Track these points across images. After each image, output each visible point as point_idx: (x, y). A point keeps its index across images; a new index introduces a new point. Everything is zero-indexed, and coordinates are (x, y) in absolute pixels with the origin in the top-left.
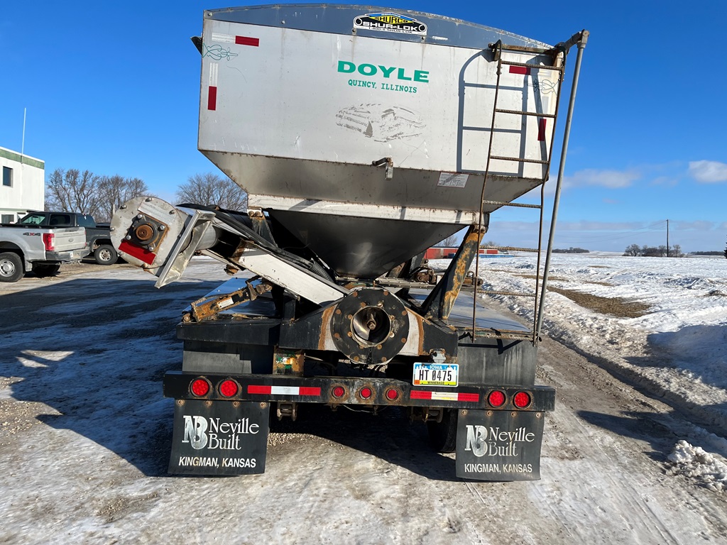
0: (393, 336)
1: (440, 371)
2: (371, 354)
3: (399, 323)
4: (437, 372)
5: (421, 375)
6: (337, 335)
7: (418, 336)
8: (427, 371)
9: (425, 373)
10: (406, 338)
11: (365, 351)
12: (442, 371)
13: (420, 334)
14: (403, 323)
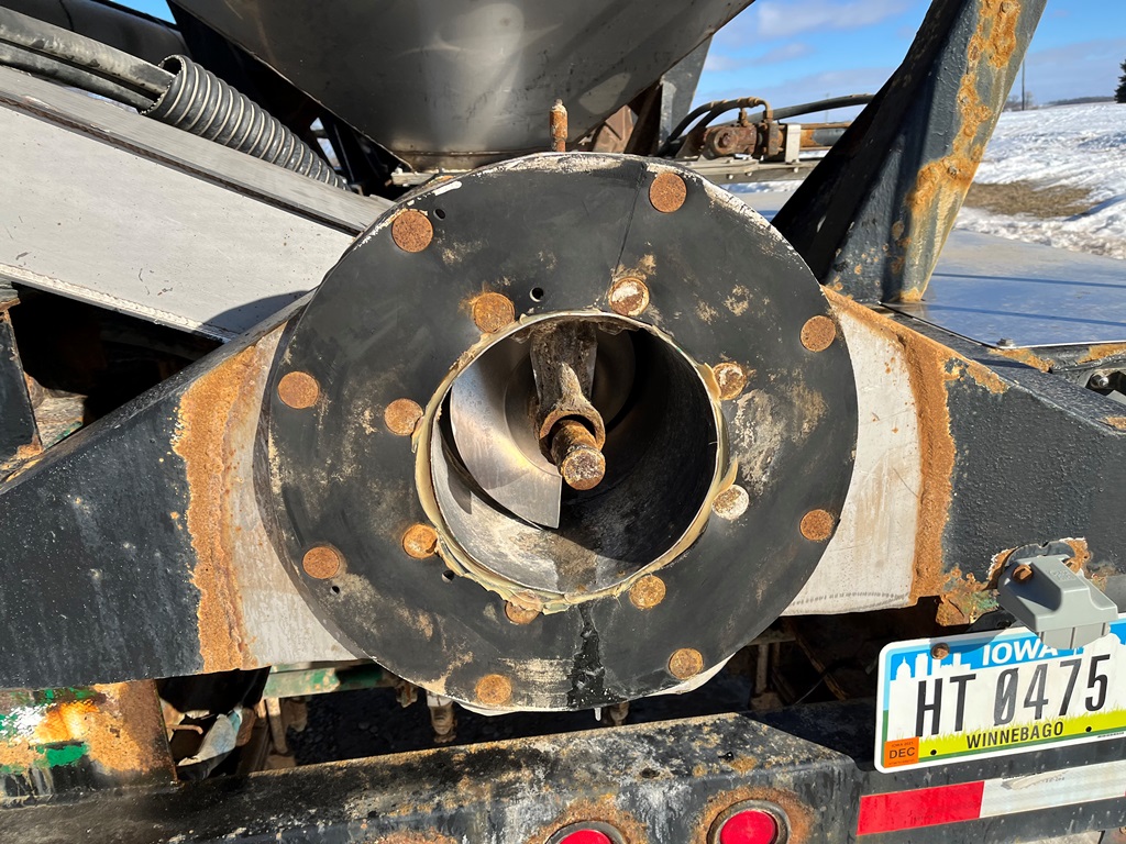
0: (741, 504)
1: (1043, 669)
2: (590, 646)
3: (782, 407)
4: (1026, 672)
5: (927, 707)
6: (326, 563)
7: (914, 479)
8: (962, 681)
9: (950, 693)
10: (836, 509)
11: (548, 634)
12: (1053, 665)
13: (927, 467)
14: (812, 407)
